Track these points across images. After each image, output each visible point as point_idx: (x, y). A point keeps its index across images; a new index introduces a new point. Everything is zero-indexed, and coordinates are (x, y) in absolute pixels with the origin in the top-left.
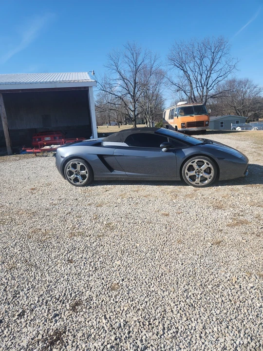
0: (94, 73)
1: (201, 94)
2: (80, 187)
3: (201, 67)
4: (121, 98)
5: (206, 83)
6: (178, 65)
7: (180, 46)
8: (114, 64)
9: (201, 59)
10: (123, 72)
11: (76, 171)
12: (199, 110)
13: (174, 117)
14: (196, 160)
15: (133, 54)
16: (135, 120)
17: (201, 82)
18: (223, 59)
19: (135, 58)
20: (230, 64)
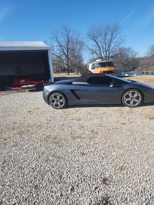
0: (46, 42)
1: (106, 55)
2: (59, 110)
3: (105, 40)
4: (60, 57)
5: (108, 49)
6: (93, 39)
7: (93, 28)
8: (55, 37)
9: (106, 35)
10: (60, 42)
11: (57, 100)
12: (110, 64)
13: (95, 68)
14: (131, 92)
15: (66, 32)
16: (68, 70)
17: (105, 49)
18: (117, 36)
19: (67, 34)
20: (121, 39)
